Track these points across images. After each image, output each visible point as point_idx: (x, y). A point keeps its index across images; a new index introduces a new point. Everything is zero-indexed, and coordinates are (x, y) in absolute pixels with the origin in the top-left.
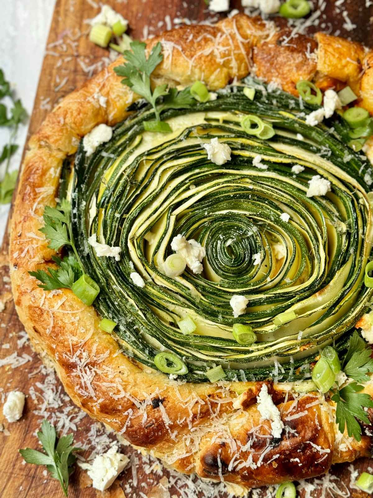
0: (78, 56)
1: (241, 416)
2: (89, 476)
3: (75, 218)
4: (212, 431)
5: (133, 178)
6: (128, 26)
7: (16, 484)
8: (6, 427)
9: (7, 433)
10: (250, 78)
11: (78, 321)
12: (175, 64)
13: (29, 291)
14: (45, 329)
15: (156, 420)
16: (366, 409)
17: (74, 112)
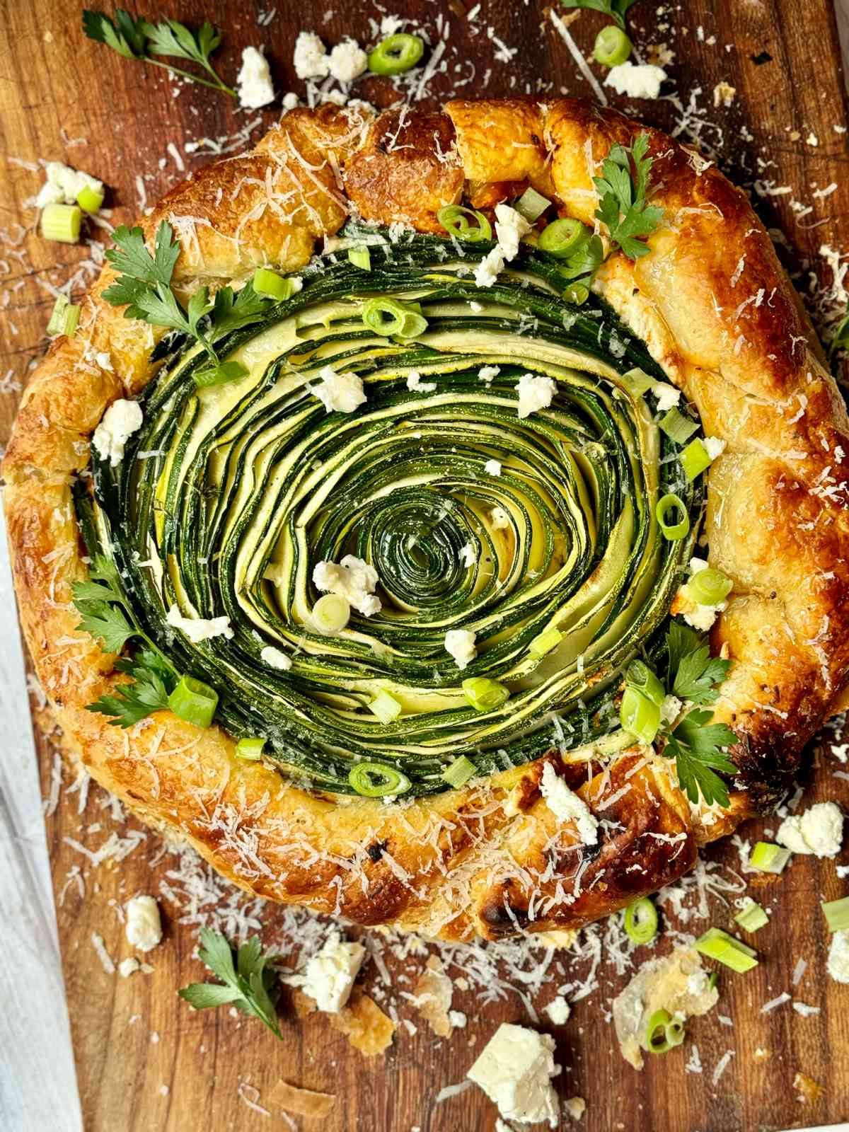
0: (34, 273)
1: (524, 826)
2: (307, 997)
3: (129, 586)
4: (483, 866)
5: (206, 484)
6: (105, 186)
7: (193, 1044)
8: (143, 959)
9: (147, 969)
10: (351, 227)
11: (199, 760)
12: (209, 253)
13: (97, 737)
14: (148, 790)
15: (385, 879)
16: (725, 749)
17: (60, 398)
